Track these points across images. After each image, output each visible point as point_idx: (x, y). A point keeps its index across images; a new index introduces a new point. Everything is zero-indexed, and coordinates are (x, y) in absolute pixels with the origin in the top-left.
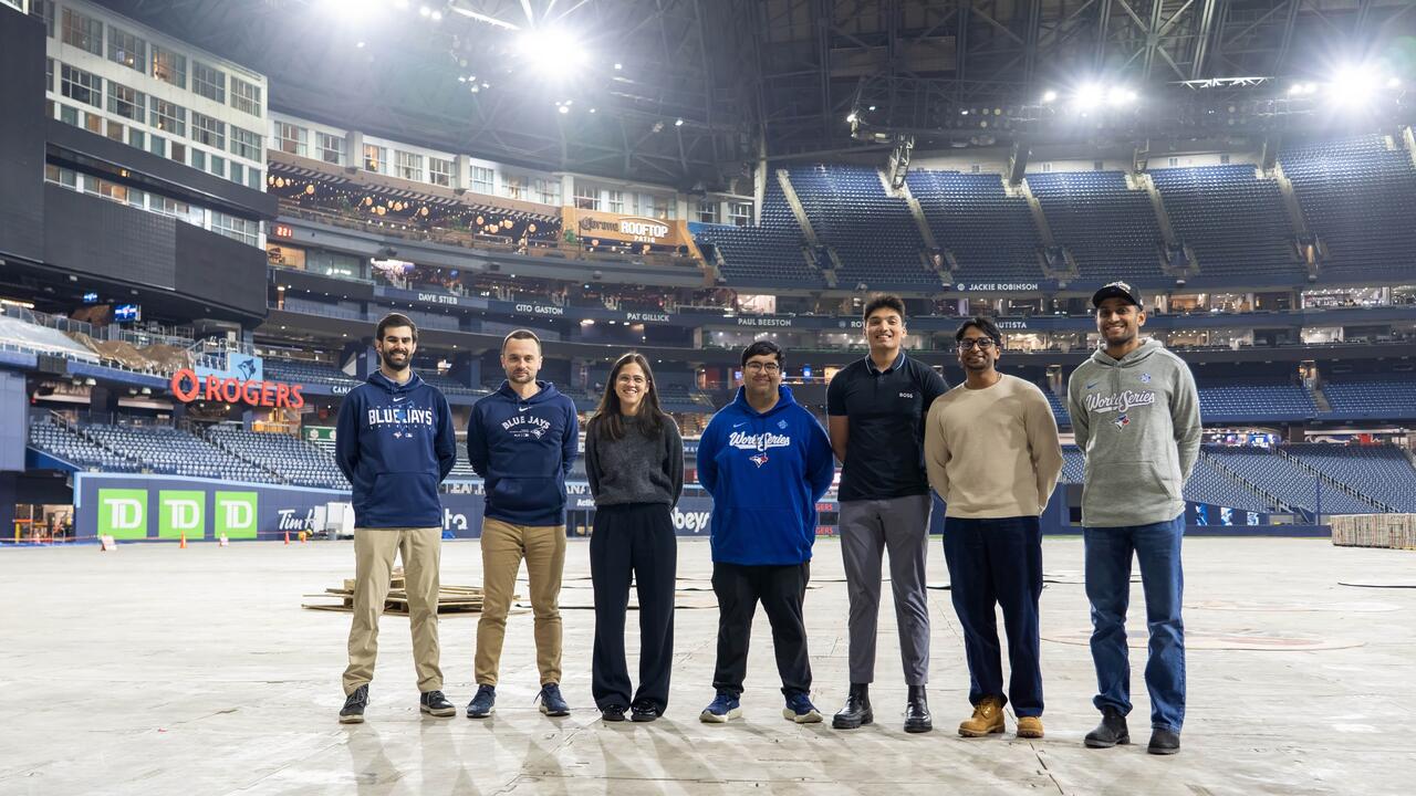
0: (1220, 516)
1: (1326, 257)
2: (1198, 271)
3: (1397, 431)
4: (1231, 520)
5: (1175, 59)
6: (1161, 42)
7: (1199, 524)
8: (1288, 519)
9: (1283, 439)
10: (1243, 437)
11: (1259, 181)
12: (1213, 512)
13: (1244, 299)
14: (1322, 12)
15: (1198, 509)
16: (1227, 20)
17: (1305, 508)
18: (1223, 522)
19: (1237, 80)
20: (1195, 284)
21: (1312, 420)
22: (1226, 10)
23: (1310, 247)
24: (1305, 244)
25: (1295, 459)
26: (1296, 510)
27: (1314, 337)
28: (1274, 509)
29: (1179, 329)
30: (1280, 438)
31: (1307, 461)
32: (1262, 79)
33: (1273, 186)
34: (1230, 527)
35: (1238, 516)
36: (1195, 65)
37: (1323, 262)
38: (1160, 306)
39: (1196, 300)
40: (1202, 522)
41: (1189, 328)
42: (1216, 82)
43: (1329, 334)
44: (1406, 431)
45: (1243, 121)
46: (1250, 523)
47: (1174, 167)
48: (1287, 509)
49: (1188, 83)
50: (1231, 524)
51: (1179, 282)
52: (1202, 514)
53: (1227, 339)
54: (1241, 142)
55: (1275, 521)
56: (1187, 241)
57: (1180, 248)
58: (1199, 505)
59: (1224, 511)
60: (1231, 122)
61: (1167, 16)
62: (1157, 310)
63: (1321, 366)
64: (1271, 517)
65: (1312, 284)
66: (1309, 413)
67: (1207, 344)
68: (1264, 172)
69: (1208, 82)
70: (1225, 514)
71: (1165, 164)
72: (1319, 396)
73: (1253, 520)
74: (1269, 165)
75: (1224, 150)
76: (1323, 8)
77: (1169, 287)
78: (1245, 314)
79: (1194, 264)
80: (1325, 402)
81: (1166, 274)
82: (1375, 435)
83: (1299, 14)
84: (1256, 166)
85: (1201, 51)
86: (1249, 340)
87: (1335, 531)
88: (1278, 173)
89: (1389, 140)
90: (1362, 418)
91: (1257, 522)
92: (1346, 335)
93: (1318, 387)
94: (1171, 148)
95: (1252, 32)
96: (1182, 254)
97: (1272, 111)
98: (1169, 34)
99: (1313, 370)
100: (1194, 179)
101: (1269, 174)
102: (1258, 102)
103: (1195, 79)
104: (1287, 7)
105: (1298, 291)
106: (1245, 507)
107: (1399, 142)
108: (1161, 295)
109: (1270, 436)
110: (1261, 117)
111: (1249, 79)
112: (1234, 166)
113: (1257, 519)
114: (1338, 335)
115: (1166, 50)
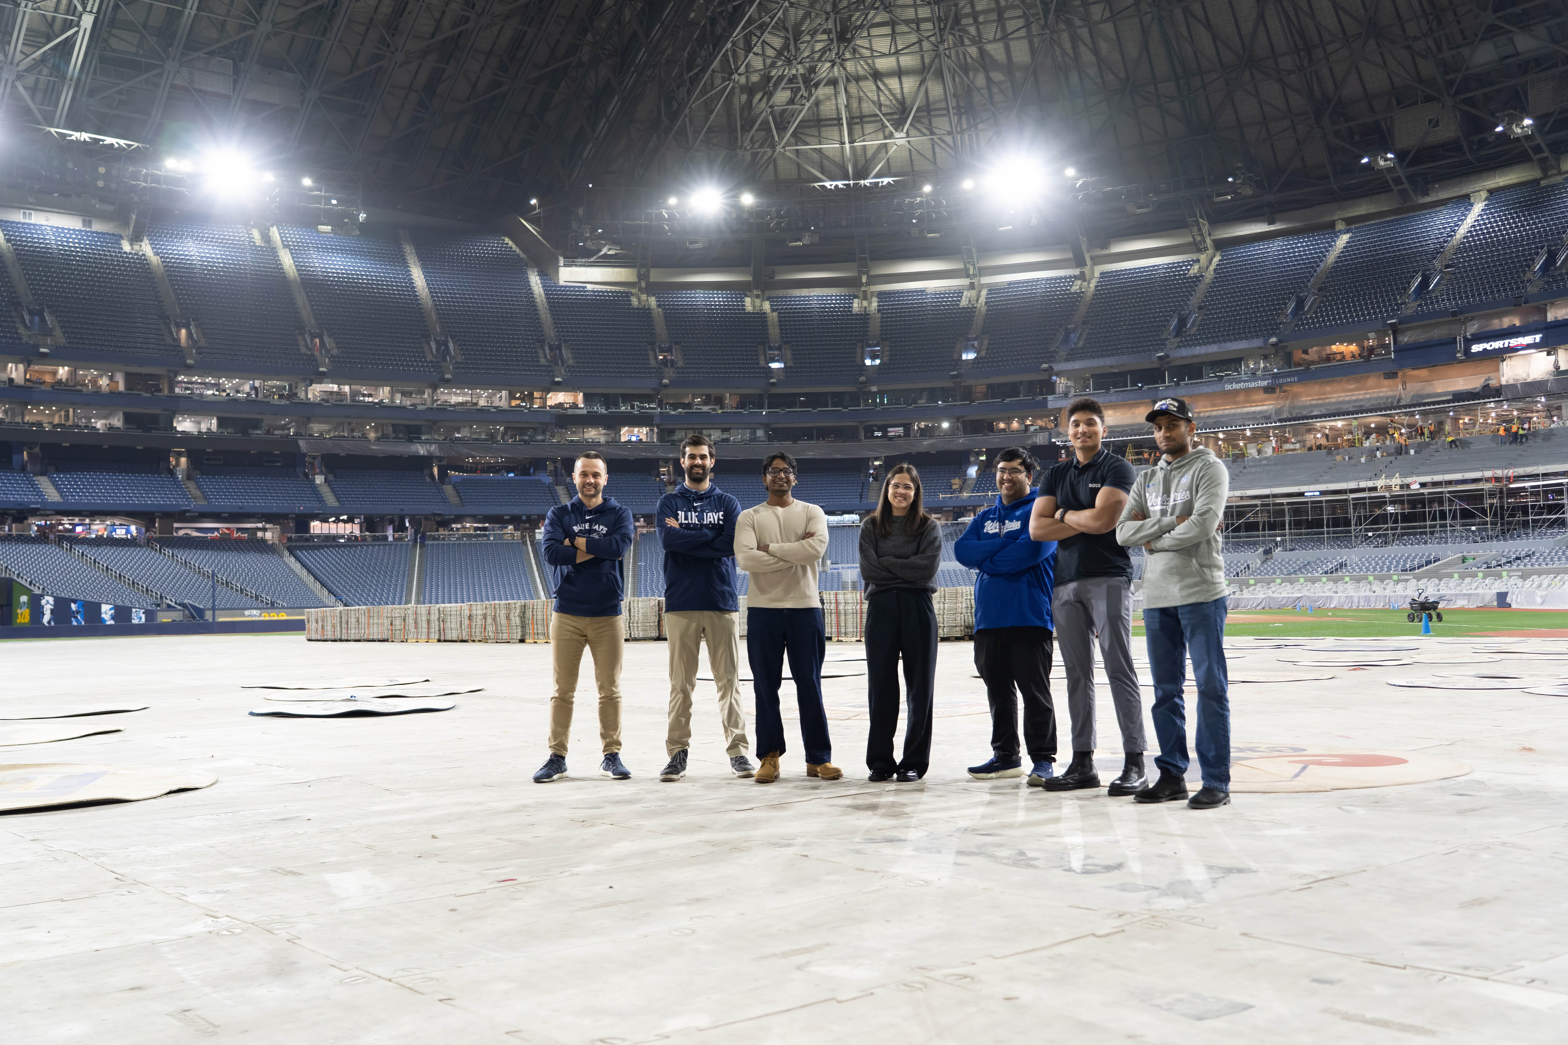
0: (101, 614)
1: (203, 342)
2: (62, 341)
3: (260, 525)
4: (113, 618)
5: (33, 98)
6: (19, 77)
7: (75, 623)
8: (176, 616)
9: (147, 530)
10: (99, 528)
11: (125, 253)
12: (92, 610)
13: (111, 378)
14: (195, 90)
15: (74, 607)
16: (95, 73)
17: (191, 602)
18: (102, 620)
19: (109, 140)
20: (58, 356)
21: (188, 511)
22: (94, 62)
23: (183, 332)
24: (179, 327)
25: (168, 552)
26: (184, 606)
27: (185, 425)
28: (158, 605)
29: (36, 404)
30: (144, 530)
31: (182, 555)
32: (136, 145)
33: (142, 262)
34: (111, 625)
35: (122, 613)
36: (58, 113)
37: (200, 348)
38: (14, 375)
39: (55, 373)
40: (78, 621)
41: (48, 404)
42: (85, 136)
43: (199, 423)
44: (268, 526)
45: (113, 186)
46: (135, 621)
47: (27, 221)
48: (173, 604)
49: (53, 130)
50: (112, 622)
51: (42, 350)
52: (78, 612)
53: (89, 419)
54: (109, 208)
55: (165, 618)
56: (49, 307)
57: (40, 314)
58: (75, 601)
59: (105, 608)
60: (101, 184)
61: (27, 50)
62: (11, 380)
63: (190, 455)
64: (159, 613)
65: (189, 370)
66: (183, 504)
67: (70, 422)
68: (131, 245)
69: (76, 135)
70: (107, 611)
71: (17, 217)
72: (191, 485)
73: (138, 617)
74: (136, 239)
75: (87, 214)
76: (196, 86)
77: (29, 356)
78: (114, 395)
79: (58, 333)
80: (198, 493)
81: (25, 339)
82: (238, 529)
83: (172, 86)
84: (121, 237)
85: (66, 97)
86: (117, 422)
87: (312, 625)
88: (146, 248)
89: (256, 235)
90: (238, 510)
91: (143, 620)
92: (220, 425)
93: (189, 477)
94: (30, 200)
95: (120, 92)
96: (43, 320)
97: (145, 181)
98: (29, 70)
99: (183, 460)
100: (51, 239)
101: (136, 247)
102: (131, 169)
103: (58, 128)
104: (160, 75)
105: (172, 375)
106: (128, 604)
107: (266, 238)
108: (16, 363)
109: (133, 528)
110: (132, 185)
111: (122, 142)
112: (97, 233)
113: (143, 616)
114: (211, 424)
115: (25, 88)
